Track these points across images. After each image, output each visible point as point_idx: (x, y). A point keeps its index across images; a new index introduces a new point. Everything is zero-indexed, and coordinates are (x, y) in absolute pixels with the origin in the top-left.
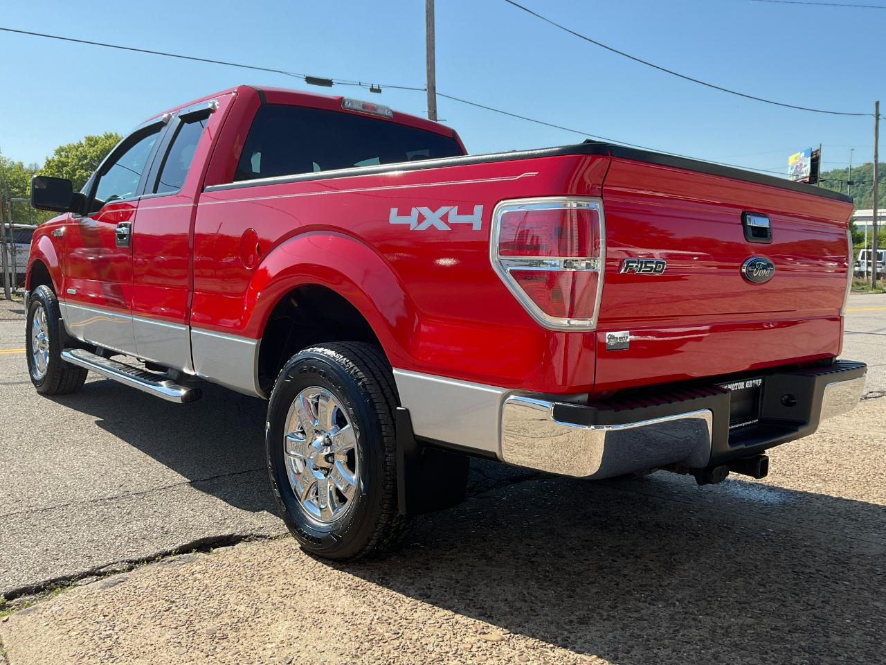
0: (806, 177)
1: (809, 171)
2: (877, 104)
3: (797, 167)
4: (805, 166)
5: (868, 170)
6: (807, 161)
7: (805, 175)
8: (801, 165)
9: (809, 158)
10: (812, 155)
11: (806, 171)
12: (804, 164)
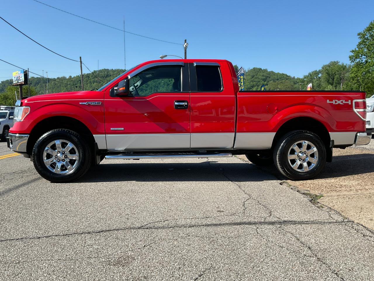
0: (23, 82)
1: (24, 79)
2: (81, 58)
3: (17, 77)
4: (21, 77)
5: (33, 80)
6: (22, 75)
7: (21, 81)
8: (19, 76)
9: (23, 74)
10: (24, 73)
11: (22, 79)
12: (21, 76)
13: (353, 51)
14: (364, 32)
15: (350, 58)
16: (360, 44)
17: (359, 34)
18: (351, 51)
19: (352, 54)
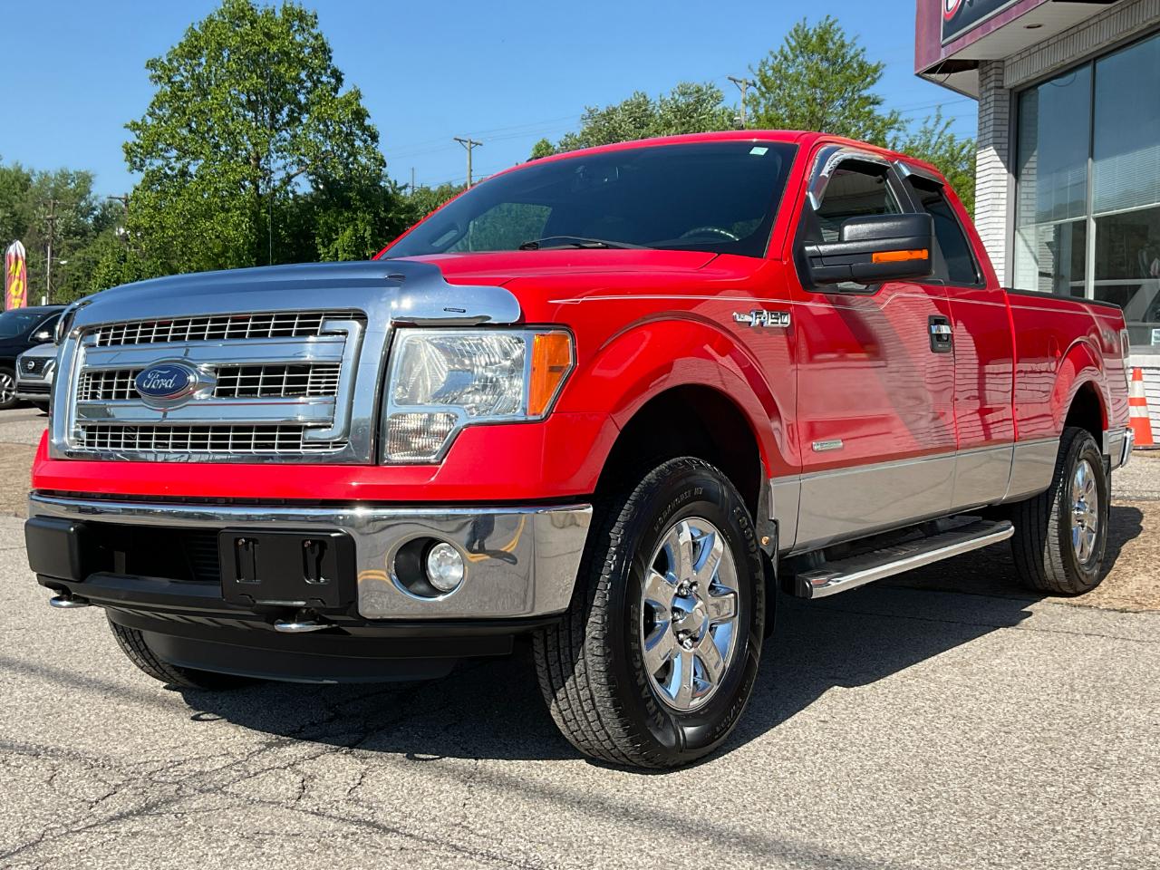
13: (135, 127)
14: (170, 61)
15: (127, 153)
16: (159, 102)
17: (152, 65)
18: (126, 126)
19: (131, 137)
